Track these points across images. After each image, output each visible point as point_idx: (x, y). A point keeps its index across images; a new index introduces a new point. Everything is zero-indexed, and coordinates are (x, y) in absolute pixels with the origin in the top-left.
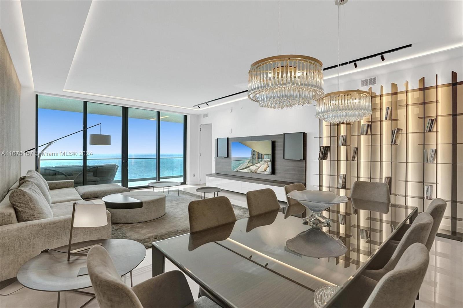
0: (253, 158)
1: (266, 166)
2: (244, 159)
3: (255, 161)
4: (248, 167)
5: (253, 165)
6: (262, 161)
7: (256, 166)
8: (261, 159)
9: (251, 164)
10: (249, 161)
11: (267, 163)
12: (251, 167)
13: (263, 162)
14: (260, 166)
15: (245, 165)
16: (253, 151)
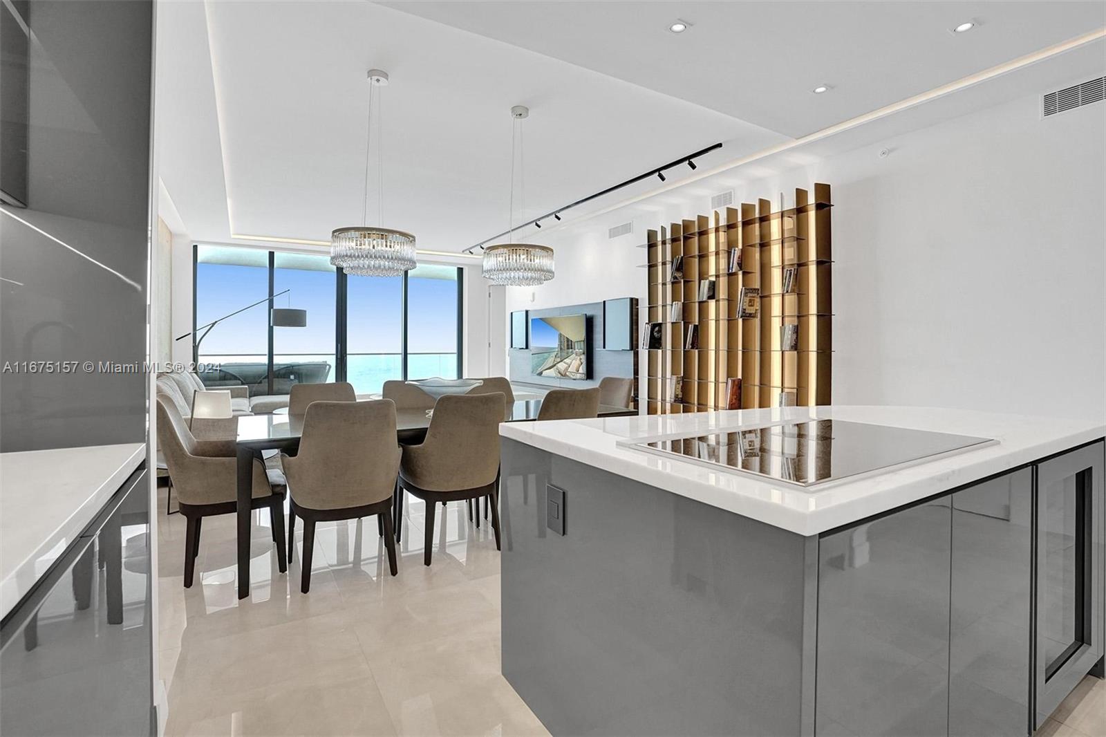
0: (561, 349)
1: (578, 362)
2: (548, 351)
3: (564, 354)
4: (555, 365)
5: (562, 361)
6: (572, 353)
7: (565, 363)
8: (571, 350)
9: (559, 360)
10: (555, 353)
11: (579, 358)
12: (559, 365)
13: (574, 355)
14: (571, 363)
15: (550, 362)
16: (560, 335)
